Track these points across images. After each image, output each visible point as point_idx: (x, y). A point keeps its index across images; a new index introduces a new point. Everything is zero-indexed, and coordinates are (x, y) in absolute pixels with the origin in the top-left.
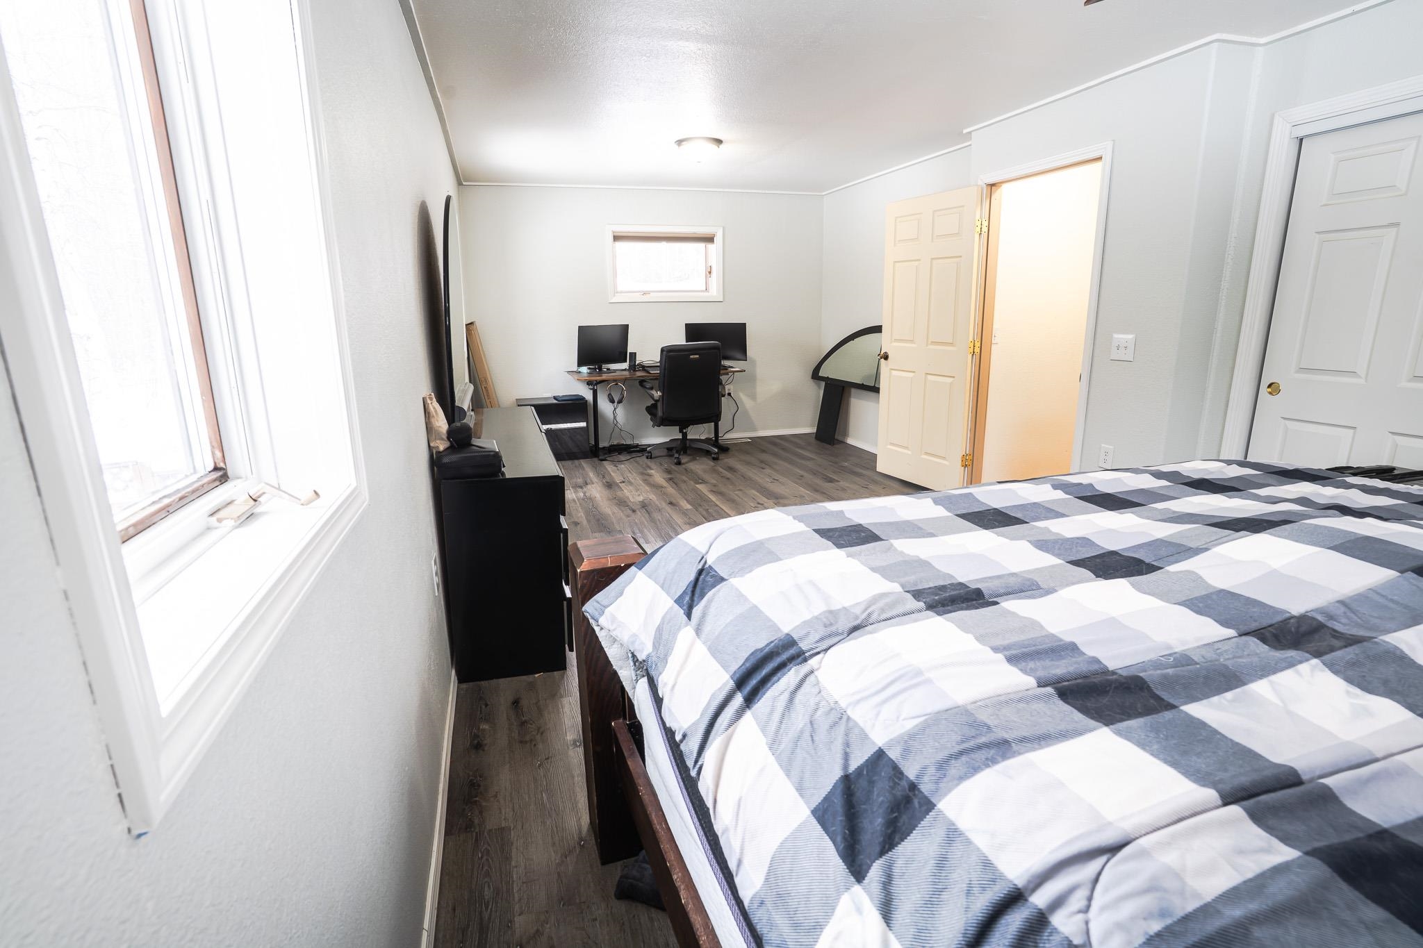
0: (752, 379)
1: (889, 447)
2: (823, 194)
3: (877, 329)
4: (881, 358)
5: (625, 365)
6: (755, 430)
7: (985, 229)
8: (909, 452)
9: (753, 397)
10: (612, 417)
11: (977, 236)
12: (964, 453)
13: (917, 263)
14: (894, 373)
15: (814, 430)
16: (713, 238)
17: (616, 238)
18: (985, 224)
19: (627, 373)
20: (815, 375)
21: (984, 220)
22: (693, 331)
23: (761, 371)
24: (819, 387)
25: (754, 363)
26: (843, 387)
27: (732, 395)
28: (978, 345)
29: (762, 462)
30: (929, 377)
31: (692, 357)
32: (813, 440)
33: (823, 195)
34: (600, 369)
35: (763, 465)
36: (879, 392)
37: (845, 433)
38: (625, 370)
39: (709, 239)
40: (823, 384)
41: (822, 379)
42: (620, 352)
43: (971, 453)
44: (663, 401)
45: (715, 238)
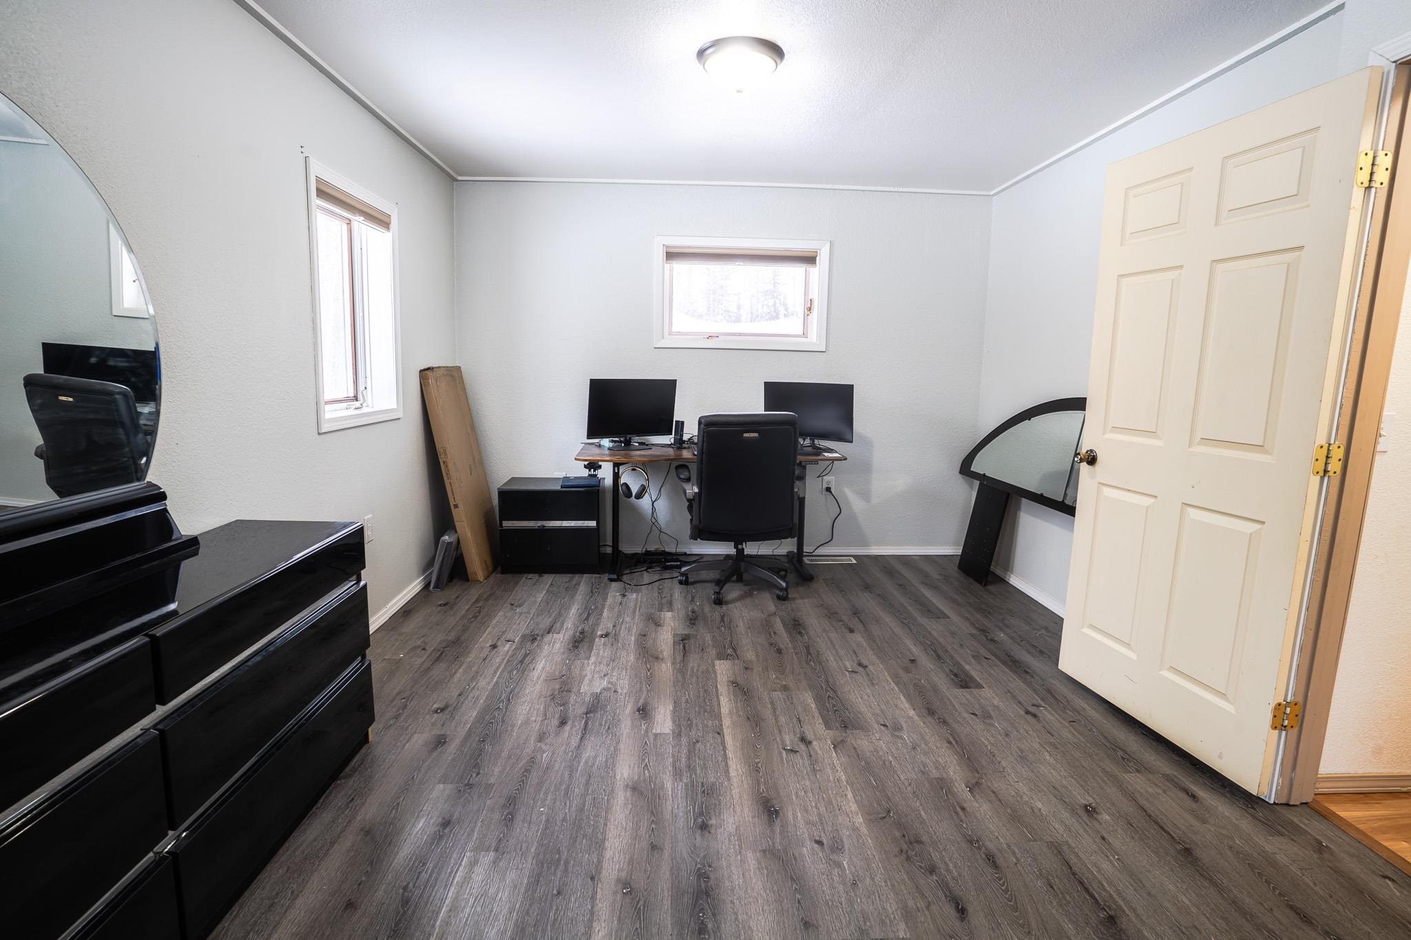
0: (865, 468)
1: (1087, 631)
2: (992, 193)
3: (1078, 404)
4: (1081, 460)
5: (668, 439)
6: (865, 544)
7: (1382, 176)
8: (1134, 656)
9: (865, 495)
10: (650, 511)
11: (1358, 193)
12: (1281, 701)
13: (1175, 273)
14: (1107, 491)
15: (958, 551)
16: (816, 258)
17: (671, 255)
18: (1385, 162)
19: (671, 452)
20: (966, 468)
21: (1381, 154)
22: (776, 393)
23: (879, 458)
24: (971, 486)
25: (868, 443)
26: (1009, 494)
27: (833, 490)
28: (1337, 454)
29: (856, 613)
30: (1193, 513)
31: (745, 435)
32: (953, 569)
33: (993, 196)
34: (628, 443)
35: (854, 622)
36: (1074, 516)
37: (1008, 566)
38: (669, 446)
39: (810, 259)
40: (977, 483)
41: (975, 476)
42: (661, 418)
43: (1300, 700)
44: (700, 501)
45: (817, 258)
